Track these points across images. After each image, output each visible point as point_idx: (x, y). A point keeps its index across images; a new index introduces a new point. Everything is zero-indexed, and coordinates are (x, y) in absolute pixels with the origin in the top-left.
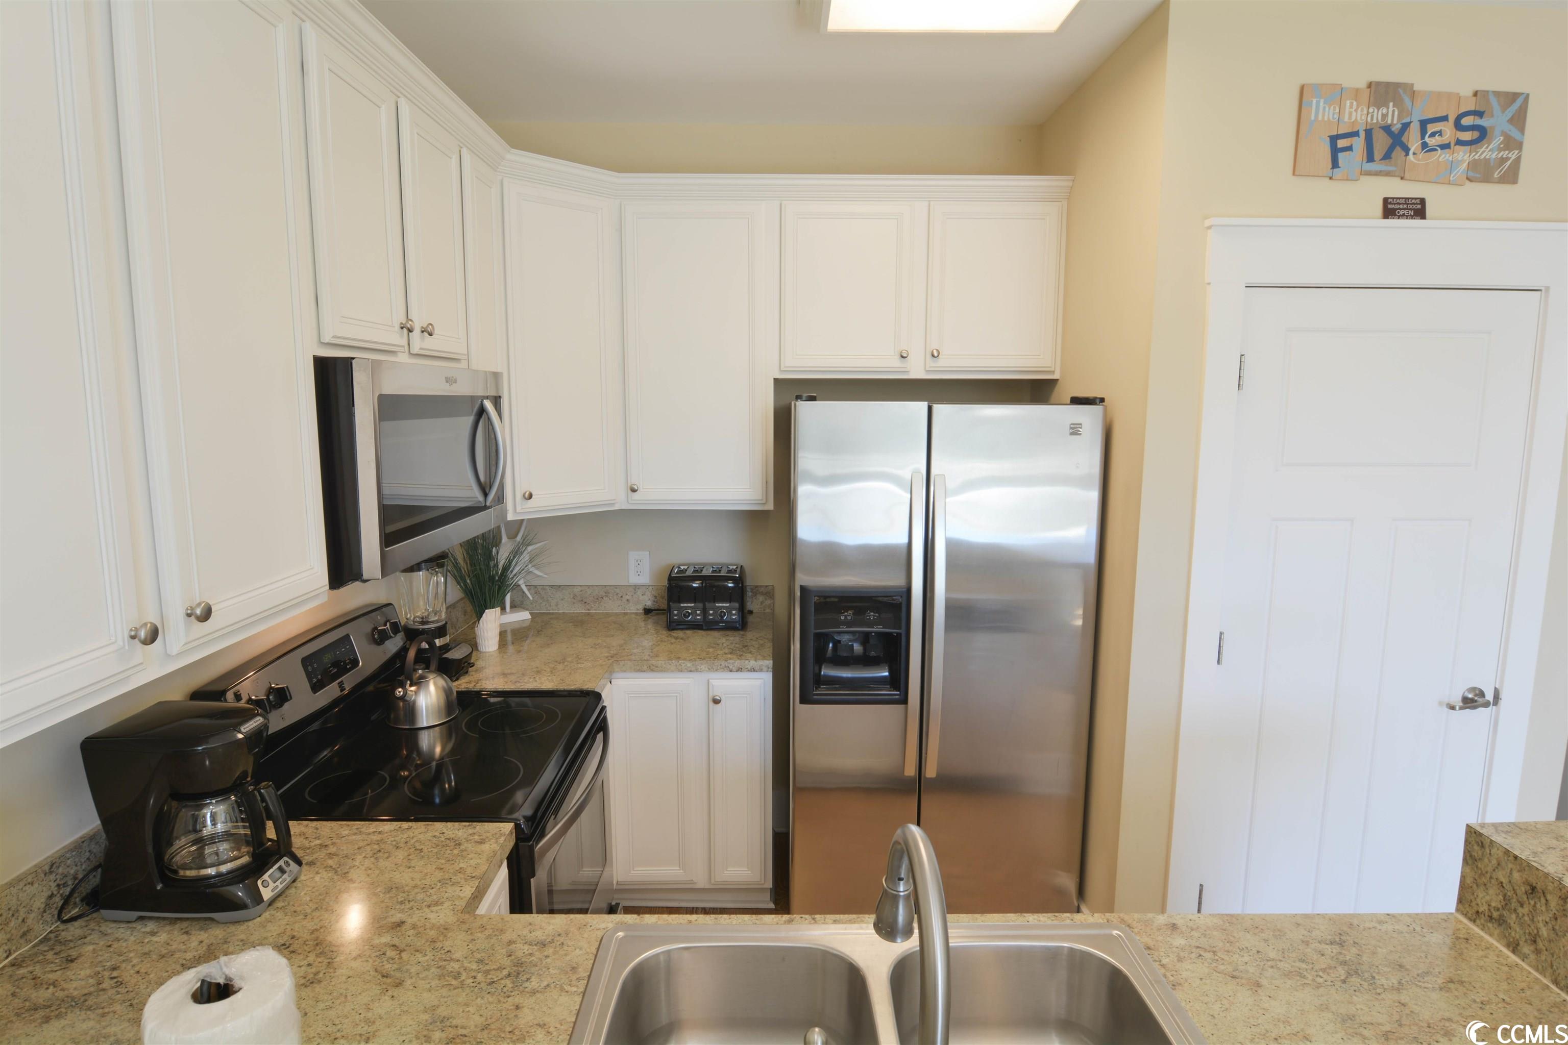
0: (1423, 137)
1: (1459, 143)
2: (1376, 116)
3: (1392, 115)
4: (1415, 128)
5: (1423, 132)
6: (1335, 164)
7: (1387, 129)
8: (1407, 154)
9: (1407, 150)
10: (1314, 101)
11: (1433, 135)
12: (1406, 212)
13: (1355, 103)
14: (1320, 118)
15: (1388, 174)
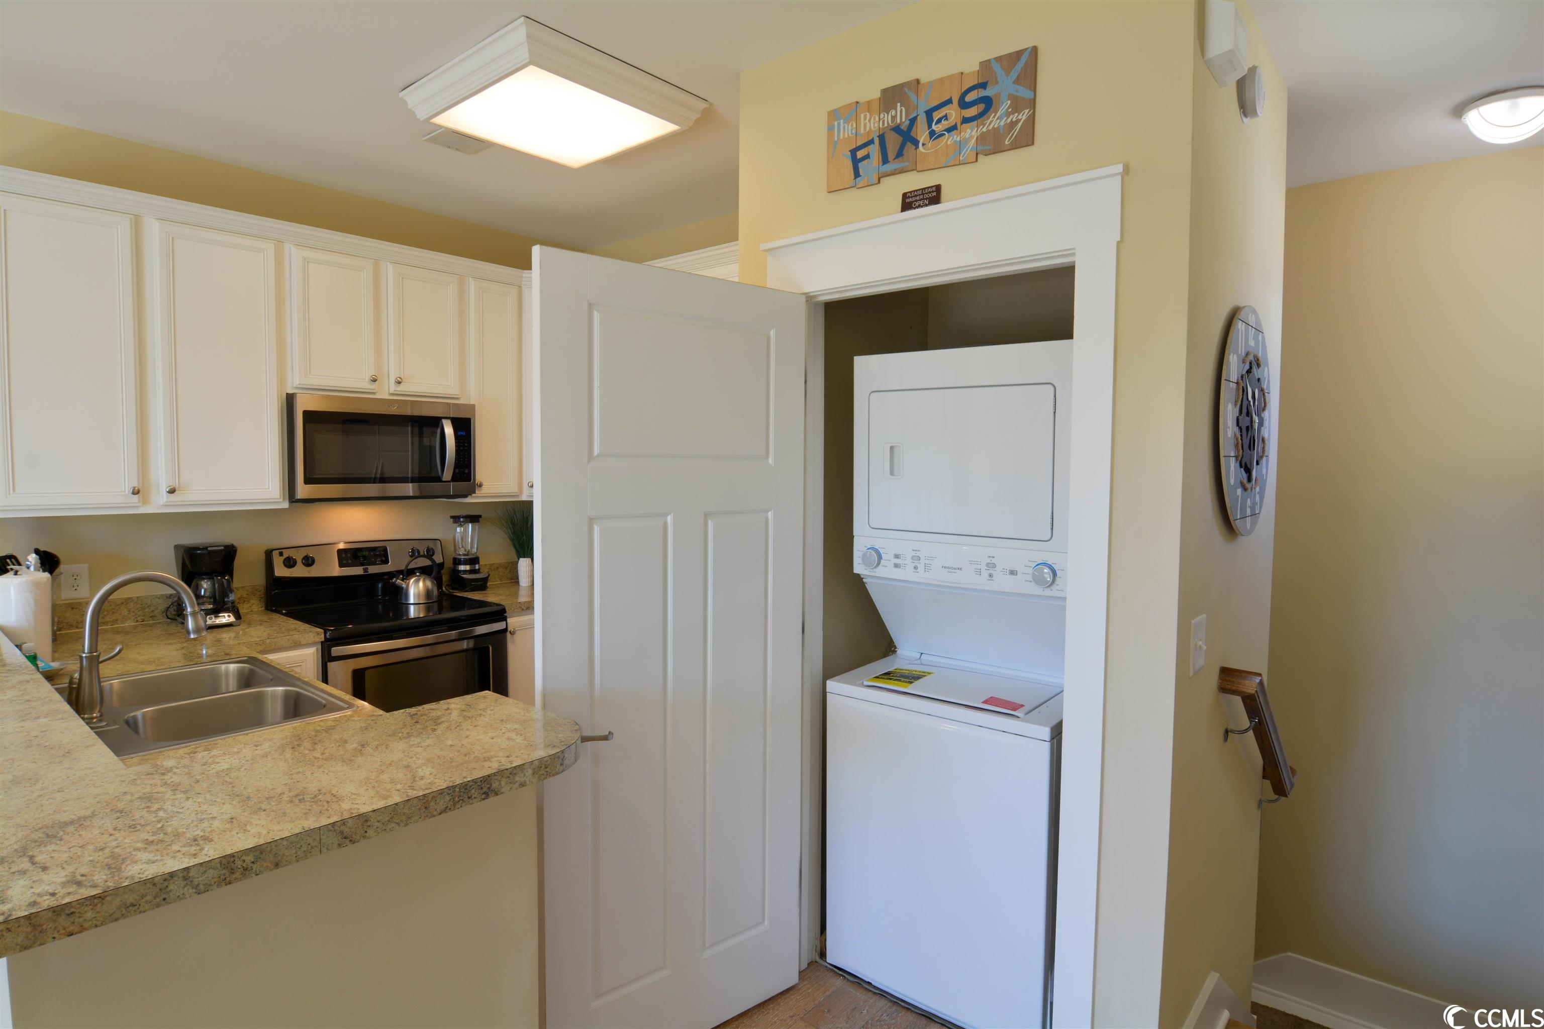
0: (930, 126)
1: (966, 120)
2: (887, 119)
3: (900, 115)
4: (922, 120)
5: (930, 121)
6: (857, 174)
7: (897, 129)
8: (917, 147)
9: (916, 143)
10: (836, 123)
11: (939, 121)
12: (921, 202)
13: (868, 114)
14: (841, 138)
15: (902, 171)
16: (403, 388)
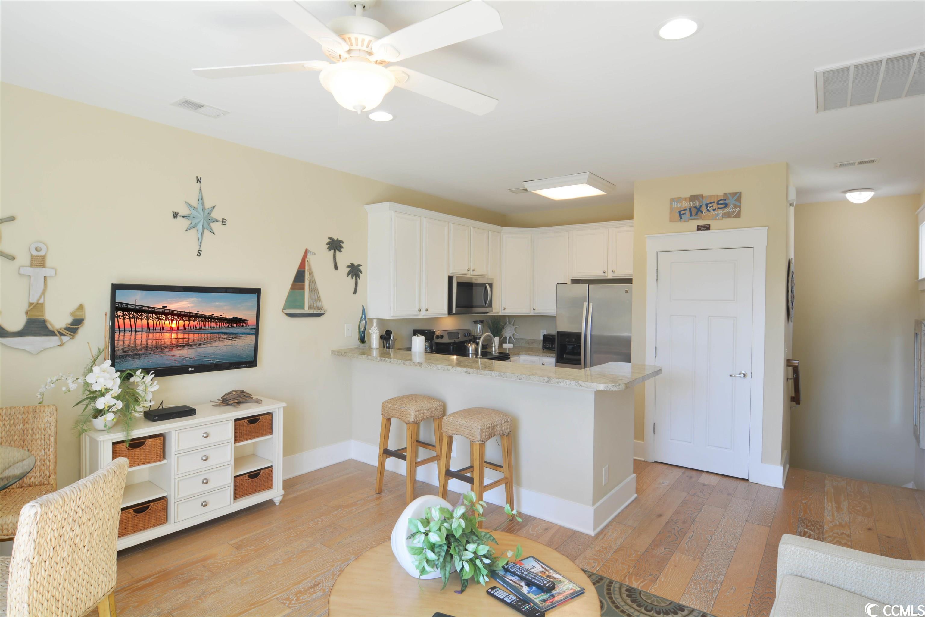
0: (707, 208)
1: (719, 208)
2: (692, 204)
3: (697, 204)
4: (704, 206)
5: (707, 207)
6: (681, 218)
7: (695, 207)
8: (703, 213)
9: (702, 212)
10: (673, 203)
11: (710, 207)
12: (704, 229)
13: (685, 202)
14: (675, 207)
15: (697, 219)
16: (475, 273)
